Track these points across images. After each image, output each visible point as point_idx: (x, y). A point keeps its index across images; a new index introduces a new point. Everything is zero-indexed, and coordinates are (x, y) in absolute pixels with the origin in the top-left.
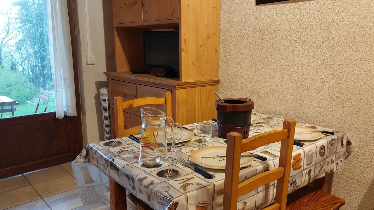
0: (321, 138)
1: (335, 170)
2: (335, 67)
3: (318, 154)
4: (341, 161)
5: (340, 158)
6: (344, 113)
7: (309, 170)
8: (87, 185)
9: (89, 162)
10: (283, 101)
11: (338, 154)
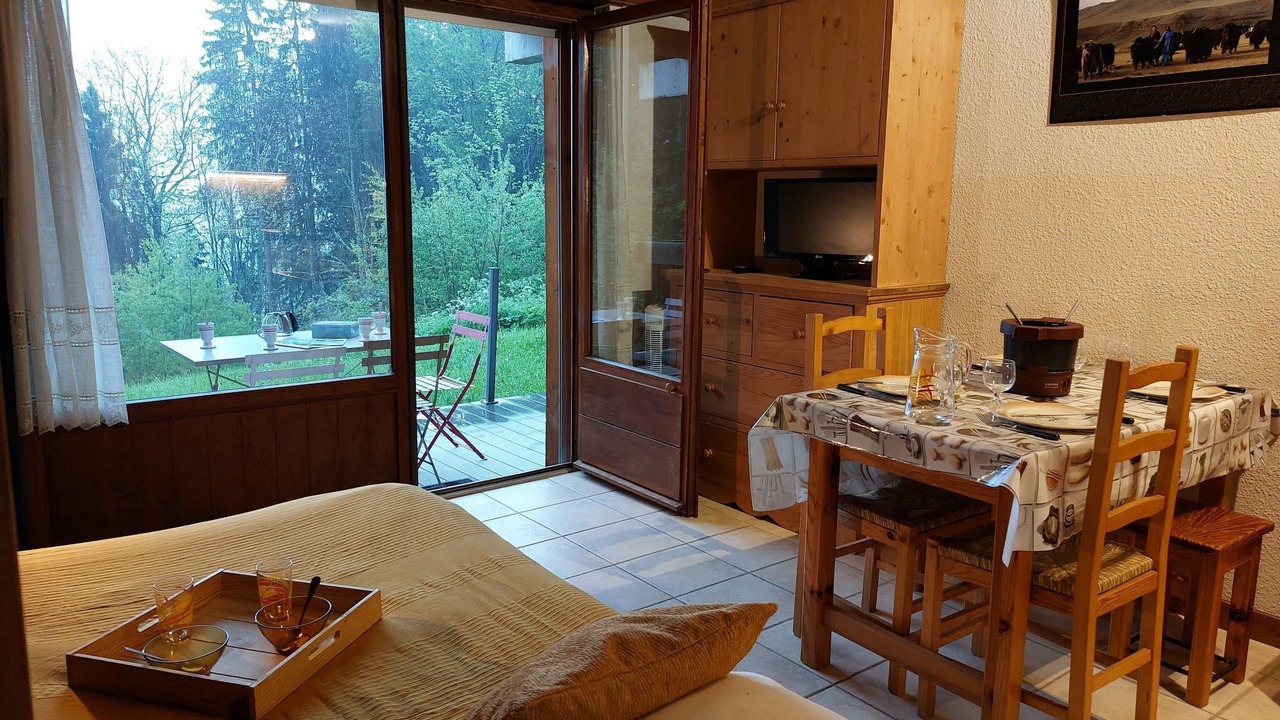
0: (1219, 397)
1: (1248, 466)
2: (1240, 257)
3: (1219, 426)
4: (1261, 448)
5: (1258, 442)
6: (1264, 351)
7: (1201, 453)
8: (769, 472)
9: (781, 427)
10: (1116, 330)
11: (1255, 433)
